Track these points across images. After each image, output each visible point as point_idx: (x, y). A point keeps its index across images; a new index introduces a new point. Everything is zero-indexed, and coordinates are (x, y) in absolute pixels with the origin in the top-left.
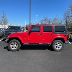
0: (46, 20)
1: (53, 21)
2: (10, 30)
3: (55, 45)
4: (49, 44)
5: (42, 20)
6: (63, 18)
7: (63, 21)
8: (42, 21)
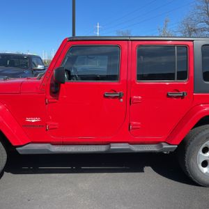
3: (201, 153)
4: (165, 146)
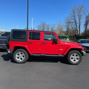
0: (44, 25)
1: (52, 26)
2: (2, 37)
5: (39, 25)
6: (64, 24)
7: (64, 27)
8: (39, 27)
